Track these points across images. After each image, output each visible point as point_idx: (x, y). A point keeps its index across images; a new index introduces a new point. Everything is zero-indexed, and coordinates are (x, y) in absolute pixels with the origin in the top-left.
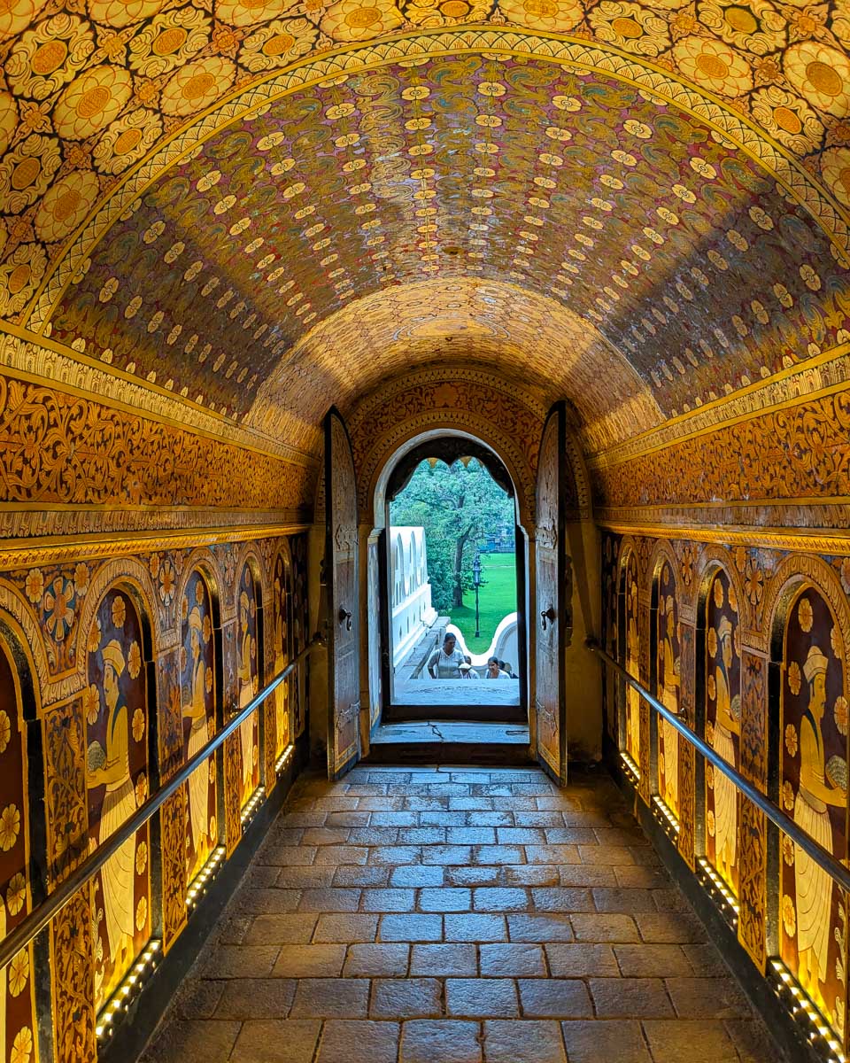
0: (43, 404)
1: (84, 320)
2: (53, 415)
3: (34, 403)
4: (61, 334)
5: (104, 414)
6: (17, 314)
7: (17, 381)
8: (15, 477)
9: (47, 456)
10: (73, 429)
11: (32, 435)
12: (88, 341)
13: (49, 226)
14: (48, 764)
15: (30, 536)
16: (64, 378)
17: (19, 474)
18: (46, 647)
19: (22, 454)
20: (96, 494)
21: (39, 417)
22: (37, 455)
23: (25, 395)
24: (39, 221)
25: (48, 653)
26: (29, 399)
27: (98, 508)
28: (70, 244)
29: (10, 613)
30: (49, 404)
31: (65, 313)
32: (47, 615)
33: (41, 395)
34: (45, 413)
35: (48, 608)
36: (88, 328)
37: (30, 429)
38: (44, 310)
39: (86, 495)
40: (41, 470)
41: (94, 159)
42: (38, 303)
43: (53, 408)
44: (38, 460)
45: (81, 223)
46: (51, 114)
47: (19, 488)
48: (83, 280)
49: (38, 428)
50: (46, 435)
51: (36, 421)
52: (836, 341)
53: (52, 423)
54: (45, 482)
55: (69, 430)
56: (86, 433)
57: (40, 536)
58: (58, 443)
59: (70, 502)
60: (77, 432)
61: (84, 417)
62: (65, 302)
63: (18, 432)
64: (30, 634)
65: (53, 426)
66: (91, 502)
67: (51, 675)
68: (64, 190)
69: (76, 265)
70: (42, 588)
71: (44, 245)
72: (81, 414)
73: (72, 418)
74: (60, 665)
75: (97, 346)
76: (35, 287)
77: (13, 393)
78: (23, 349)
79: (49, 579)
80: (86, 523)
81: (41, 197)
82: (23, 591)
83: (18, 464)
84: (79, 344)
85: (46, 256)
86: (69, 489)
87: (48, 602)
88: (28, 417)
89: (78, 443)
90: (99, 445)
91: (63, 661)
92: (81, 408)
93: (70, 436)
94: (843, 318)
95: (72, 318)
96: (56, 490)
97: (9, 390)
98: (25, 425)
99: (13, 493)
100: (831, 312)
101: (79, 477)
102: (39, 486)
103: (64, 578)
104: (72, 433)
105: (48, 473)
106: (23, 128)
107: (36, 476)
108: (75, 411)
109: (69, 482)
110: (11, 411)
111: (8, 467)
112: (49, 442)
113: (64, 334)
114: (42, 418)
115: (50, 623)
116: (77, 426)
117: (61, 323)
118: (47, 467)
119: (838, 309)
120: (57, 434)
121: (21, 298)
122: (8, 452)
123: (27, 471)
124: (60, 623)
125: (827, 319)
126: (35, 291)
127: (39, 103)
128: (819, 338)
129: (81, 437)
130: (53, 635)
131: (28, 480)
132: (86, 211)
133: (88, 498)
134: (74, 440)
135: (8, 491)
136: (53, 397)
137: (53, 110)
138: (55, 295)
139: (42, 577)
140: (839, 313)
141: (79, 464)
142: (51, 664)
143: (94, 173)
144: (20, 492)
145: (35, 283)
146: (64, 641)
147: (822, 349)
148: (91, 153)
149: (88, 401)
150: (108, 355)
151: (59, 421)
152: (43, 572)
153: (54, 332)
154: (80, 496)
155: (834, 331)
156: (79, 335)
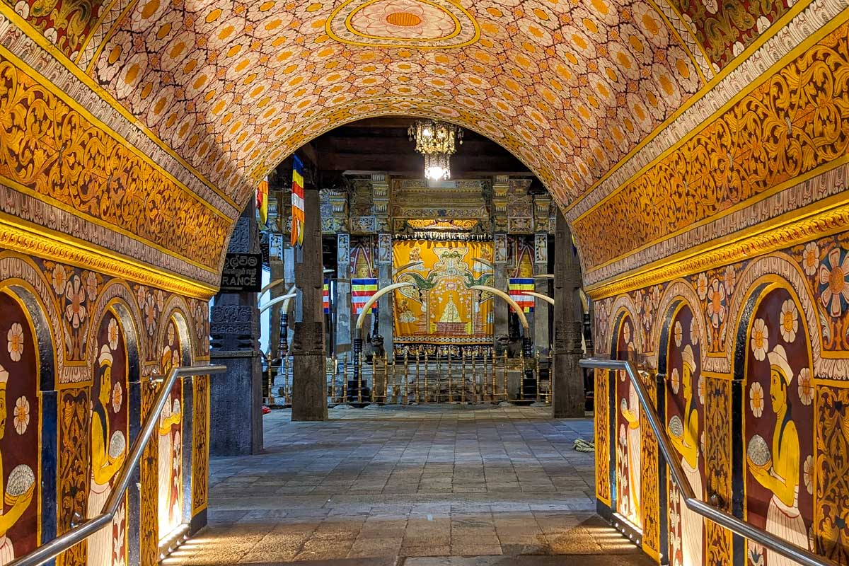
0: (749, 110)
1: (723, 34)
2: (759, 112)
3: (743, 115)
4: (722, 60)
5: (802, 65)
6: (699, 82)
7: (726, 113)
8: (754, 176)
9: (771, 145)
10: (781, 106)
11: (754, 138)
12: (740, 39)
13: (660, 39)
14: (818, 436)
15: (769, 218)
16: (749, 79)
17: (756, 172)
18: (821, 320)
19: (753, 156)
20: (829, 150)
21: (752, 121)
22: (763, 150)
23: (736, 116)
24: (658, 44)
25: (823, 327)
26: (740, 116)
27: (836, 164)
28: (672, 28)
29: (791, 283)
30: (752, 107)
31: (712, 49)
32: (823, 287)
33: (743, 107)
34: (754, 116)
35: (824, 281)
36: (732, 33)
37: (750, 135)
38: (704, 63)
39: (816, 156)
40: (769, 160)
41: (625, 5)
42: (699, 65)
43: (757, 107)
44: (765, 153)
45: (661, 17)
46: (611, 27)
47: (757, 183)
48: (696, 24)
49: (755, 130)
50: (762, 129)
51: (751, 126)
52: (44, 31)
53: (762, 117)
54: (775, 167)
55: (778, 110)
56: (795, 99)
57: (777, 216)
58: (774, 128)
59: (801, 173)
60: (786, 106)
61: (784, 87)
62: (706, 45)
63: (745, 143)
64: (806, 303)
65: (765, 118)
66: (824, 162)
67: (825, 349)
68: (643, 25)
69: (685, 26)
70: (818, 261)
71: (670, 46)
72: (780, 89)
73: (775, 99)
74: (835, 343)
75: (748, 32)
76: (690, 62)
77: (729, 122)
78: (716, 92)
79: (825, 252)
80: (822, 187)
81: (646, 39)
82: (800, 264)
83: (753, 165)
84: (738, 47)
85: (675, 46)
86: (796, 163)
87: (824, 275)
88: (745, 128)
89: (791, 113)
90: (814, 97)
91: (839, 340)
92: (778, 84)
93: (782, 114)
94: (64, 27)
95: (717, 44)
96: (784, 170)
97: (726, 122)
98: (746, 135)
99: (755, 187)
100: (64, 13)
101: (805, 143)
102: (771, 172)
103: (842, 249)
104: (782, 110)
105: (775, 159)
106: (619, 40)
107: (767, 167)
108: (774, 91)
109: (795, 154)
110: (735, 133)
111: (748, 171)
112: (767, 133)
113: (724, 57)
114: (755, 121)
115: (825, 296)
116: (783, 102)
117: (716, 55)
118: (772, 155)
119: (68, 18)
120: (772, 119)
121: (692, 74)
122: (745, 161)
123: (760, 166)
124: (836, 299)
125: (55, 11)
126: (692, 63)
127: (608, 31)
128: (36, 11)
129: (792, 106)
130: (828, 310)
131: (763, 173)
132: (654, 12)
133: (819, 160)
134: (787, 115)
135: (751, 189)
136: (752, 99)
137: (609, 26)
138: (699, 51)
139: (817, 249)
140: (66, 21)
141: (800, 132)
142: (825, 338)
143: (633, 5)
144: (759, 185)
145: (688, 60)
146: (841, 318)
147: (29, 19)
148: (623, 6)
149: (779, 73)
150: (763, 23)
151: (766, 112)
152: (819, 246)
153: (719, 64)
154: (809, 161)
155: (50, 24)
156: (732, 44)
